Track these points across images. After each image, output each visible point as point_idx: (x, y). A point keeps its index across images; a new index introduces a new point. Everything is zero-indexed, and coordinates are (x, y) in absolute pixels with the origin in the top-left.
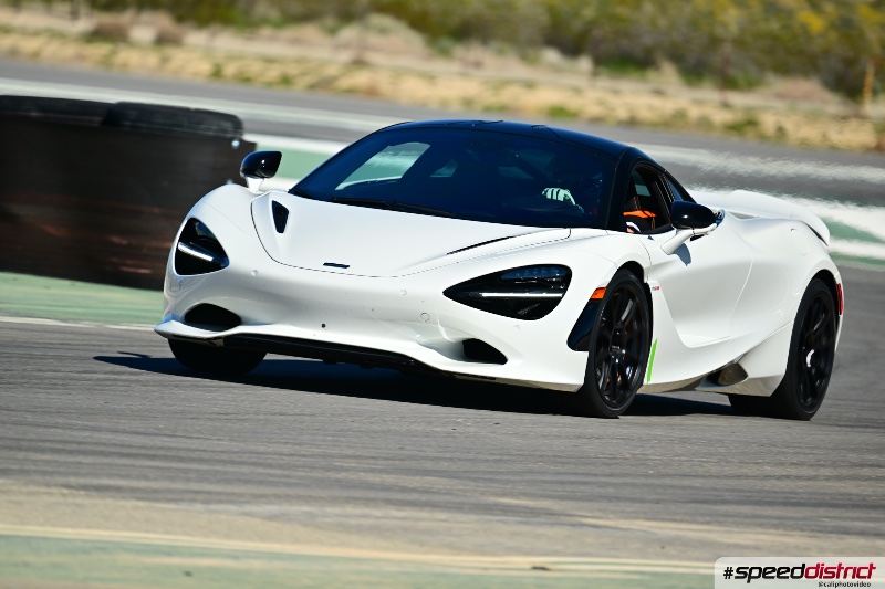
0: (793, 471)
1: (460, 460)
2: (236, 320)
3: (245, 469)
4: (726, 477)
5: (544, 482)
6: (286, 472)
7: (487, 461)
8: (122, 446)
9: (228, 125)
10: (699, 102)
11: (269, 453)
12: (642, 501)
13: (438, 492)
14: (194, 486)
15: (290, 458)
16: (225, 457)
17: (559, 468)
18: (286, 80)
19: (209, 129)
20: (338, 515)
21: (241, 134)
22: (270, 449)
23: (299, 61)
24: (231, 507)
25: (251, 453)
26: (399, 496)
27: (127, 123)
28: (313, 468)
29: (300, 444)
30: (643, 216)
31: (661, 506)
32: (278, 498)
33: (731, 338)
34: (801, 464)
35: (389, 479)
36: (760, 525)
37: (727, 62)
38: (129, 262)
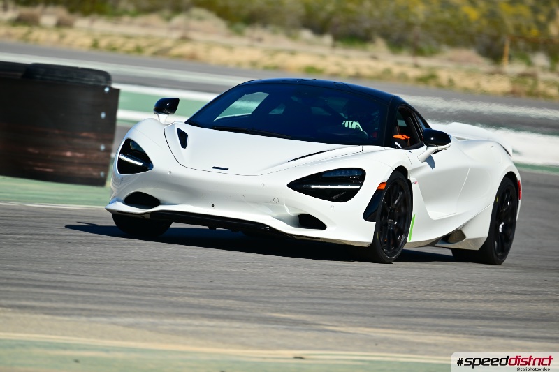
0: (459, 297)
1: (248, 289)
2: (157, 202)
3: (112, 295)
4: (417, 300)
5: (302, 303)
6: (138, 297)
7: (265, 290)
8: (35, 280)
9: (102, 78)
10: (399, 64)
11: (128, 285)
12: (363, 315)
13: (234, 310)
14: (80, 306)
15: (141, 288)
16: (100, 287)
17: (311, 295)
18: (139, 50)
19: (90, 81)
20: (171, 324)
21: (110, 83)
22: (128, 283)
23: (147, 37)
24: (104, 319)
25: (116, 285)
26: (210, 312)
27: (38, 77)
28: (155, 294)
29: (147, 280)
30: (403, 138)
31: (375, 318)
32: (134, 313)
33: (457, 214)
34: (463, 292)
35: (204, 301)
36: (438, 331)
37: (417, 38)
38: (40, 164)
